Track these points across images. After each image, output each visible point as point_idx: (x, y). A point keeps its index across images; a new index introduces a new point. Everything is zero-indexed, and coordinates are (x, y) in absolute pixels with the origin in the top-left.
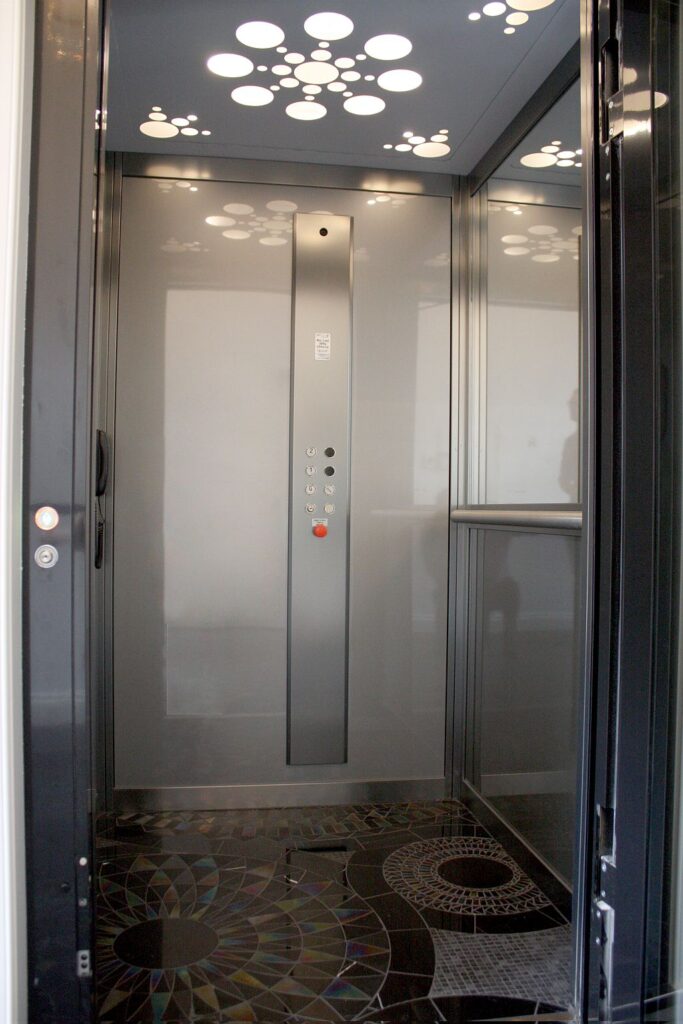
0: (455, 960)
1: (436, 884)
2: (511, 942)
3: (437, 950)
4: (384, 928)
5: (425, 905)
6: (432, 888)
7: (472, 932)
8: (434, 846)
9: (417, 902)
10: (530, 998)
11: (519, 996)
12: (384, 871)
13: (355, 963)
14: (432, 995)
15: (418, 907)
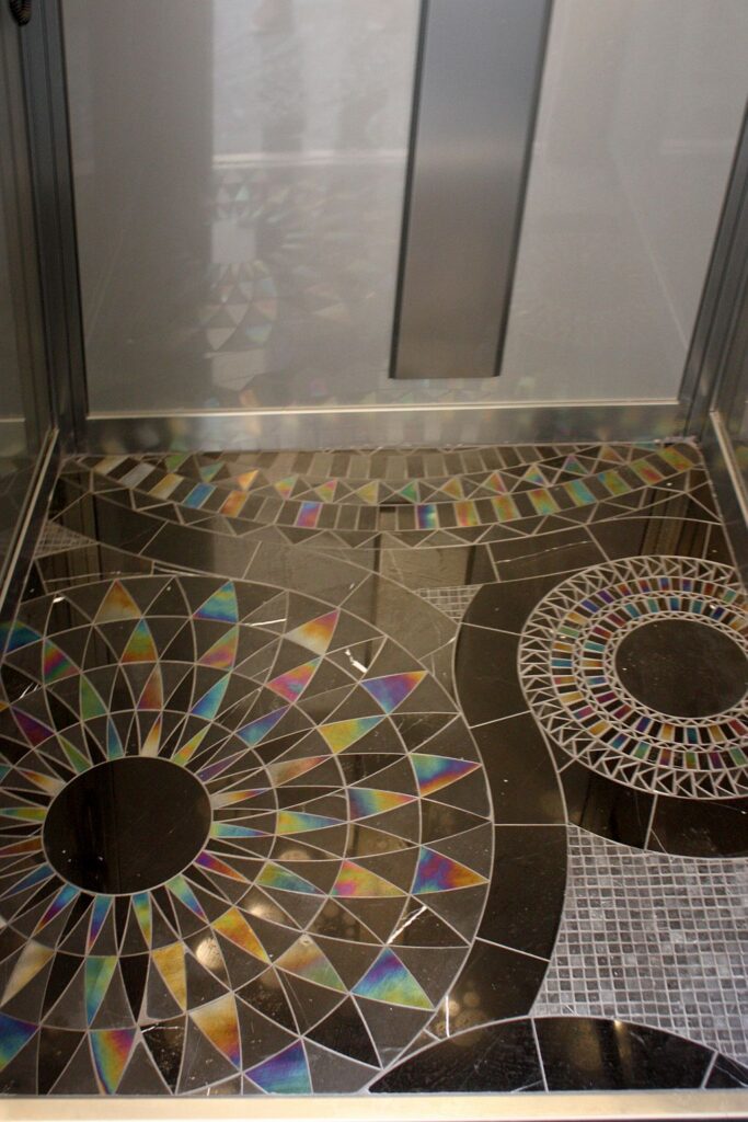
0: (597, 920)
1: (604, 693)
2: (704, 880)
3: (570, 887)
4: (491, 818)
5: (575, 756)
6: (597, 708)
7: (640, 845)
8: (624, 582)
9: (561, 743)
10: (703, 1043)
11: (685, 1033)
12: (521, 647)
13: (424, 908)
14: (538, 1011)
15: (562, 757)
